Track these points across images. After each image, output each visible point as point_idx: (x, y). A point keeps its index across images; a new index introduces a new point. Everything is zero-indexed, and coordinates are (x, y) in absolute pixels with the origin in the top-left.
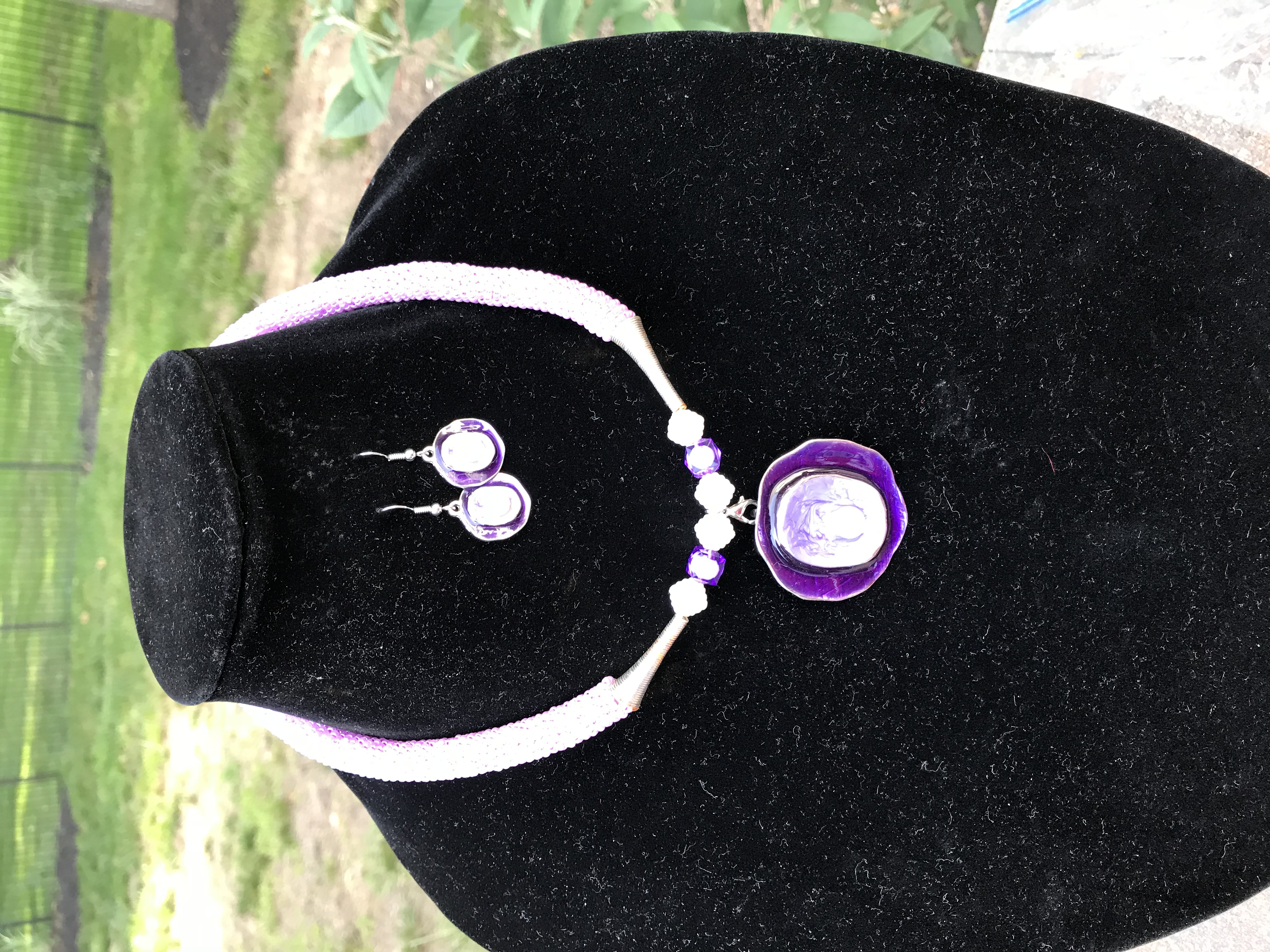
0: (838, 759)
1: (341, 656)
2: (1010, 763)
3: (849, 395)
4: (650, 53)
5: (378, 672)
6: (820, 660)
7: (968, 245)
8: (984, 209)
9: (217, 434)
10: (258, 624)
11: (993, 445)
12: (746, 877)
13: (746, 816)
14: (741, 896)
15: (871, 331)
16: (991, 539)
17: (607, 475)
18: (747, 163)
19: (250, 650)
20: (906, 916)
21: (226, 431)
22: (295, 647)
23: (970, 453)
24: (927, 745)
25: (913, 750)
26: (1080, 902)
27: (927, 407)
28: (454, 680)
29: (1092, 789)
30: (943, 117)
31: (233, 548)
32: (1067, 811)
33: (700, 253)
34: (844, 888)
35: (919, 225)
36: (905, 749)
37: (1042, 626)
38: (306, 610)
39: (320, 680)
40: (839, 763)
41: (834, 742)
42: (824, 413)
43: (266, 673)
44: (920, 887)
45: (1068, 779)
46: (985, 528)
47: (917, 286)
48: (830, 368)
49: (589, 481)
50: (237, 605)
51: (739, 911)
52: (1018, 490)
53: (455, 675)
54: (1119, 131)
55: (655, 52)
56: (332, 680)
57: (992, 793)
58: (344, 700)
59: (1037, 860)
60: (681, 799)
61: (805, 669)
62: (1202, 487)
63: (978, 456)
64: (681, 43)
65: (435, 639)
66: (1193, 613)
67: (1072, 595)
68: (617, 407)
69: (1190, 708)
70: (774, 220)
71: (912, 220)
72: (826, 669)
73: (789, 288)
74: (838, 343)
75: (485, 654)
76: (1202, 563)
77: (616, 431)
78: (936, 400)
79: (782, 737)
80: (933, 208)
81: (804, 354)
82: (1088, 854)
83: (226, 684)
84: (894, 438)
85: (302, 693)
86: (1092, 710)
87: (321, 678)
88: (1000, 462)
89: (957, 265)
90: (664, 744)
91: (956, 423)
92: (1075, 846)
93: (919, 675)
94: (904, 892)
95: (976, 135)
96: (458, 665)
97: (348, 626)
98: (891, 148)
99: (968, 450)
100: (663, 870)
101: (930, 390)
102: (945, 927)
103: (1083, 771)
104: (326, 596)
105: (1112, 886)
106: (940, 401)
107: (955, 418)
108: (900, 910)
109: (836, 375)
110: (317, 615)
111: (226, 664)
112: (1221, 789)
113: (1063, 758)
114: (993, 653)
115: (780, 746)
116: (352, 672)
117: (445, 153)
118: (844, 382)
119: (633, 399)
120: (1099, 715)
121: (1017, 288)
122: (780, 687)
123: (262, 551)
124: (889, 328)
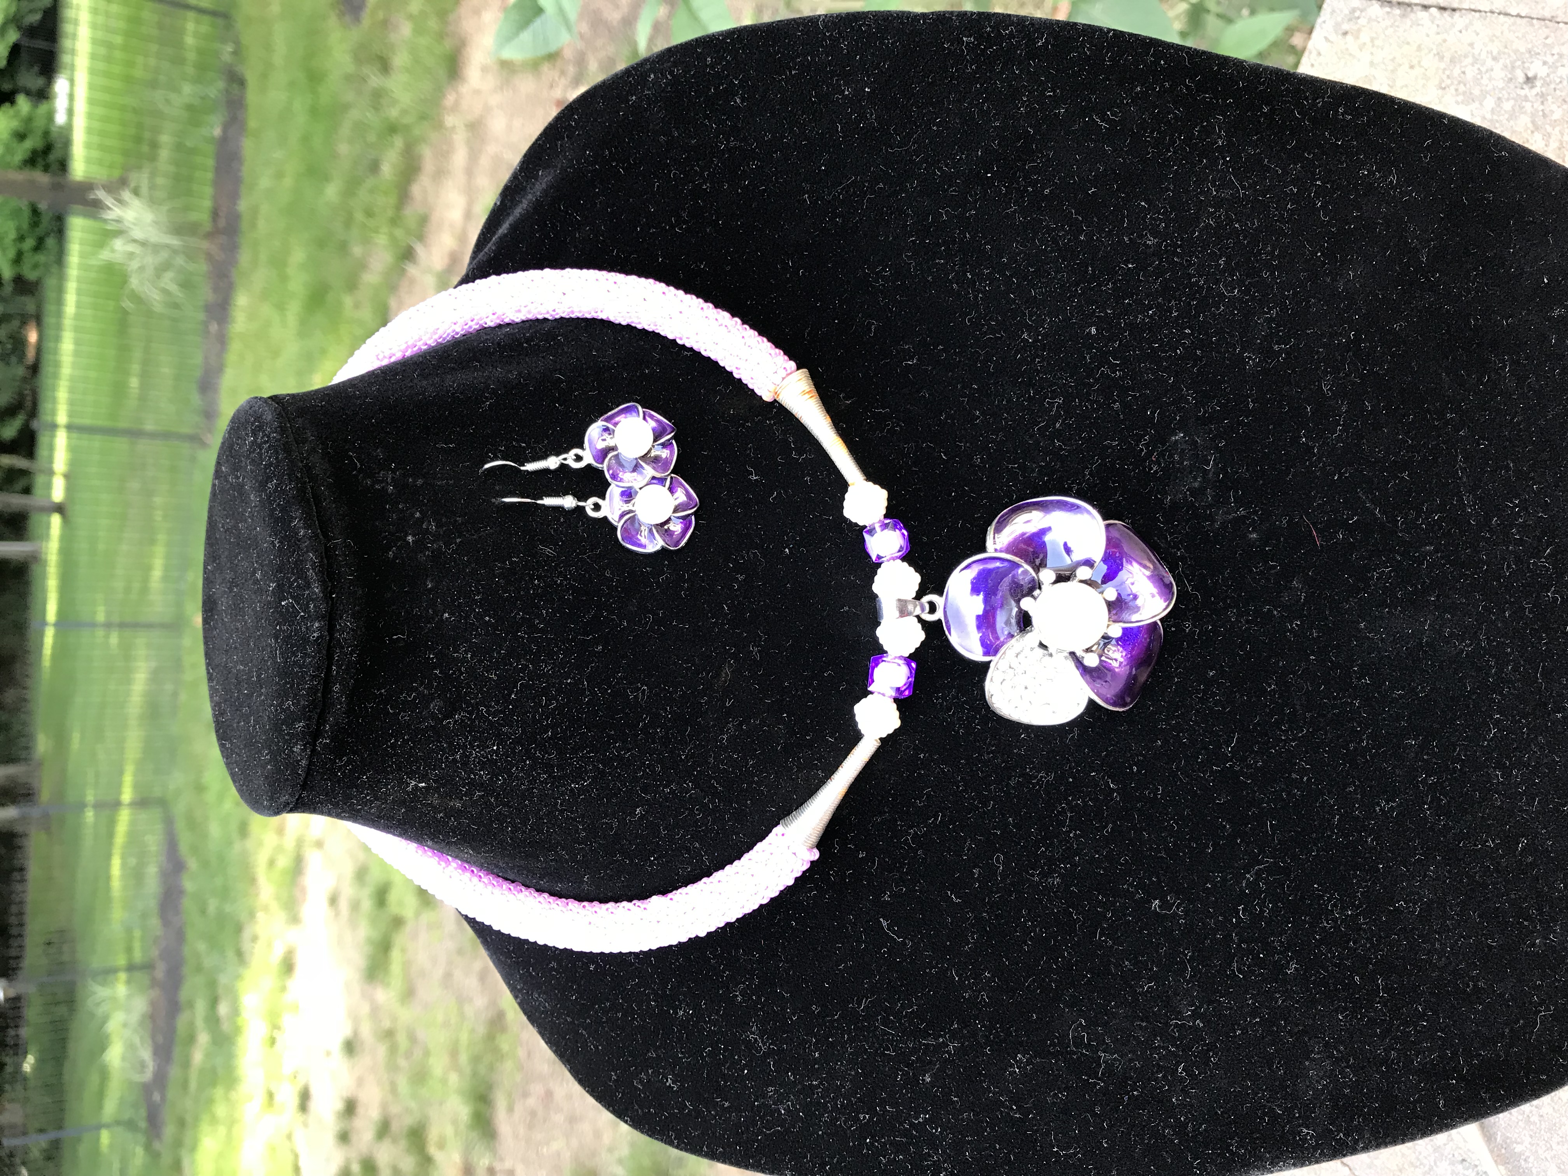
0: (1049, 896)
1: (447, 758)
2: (1262, 905)
3: (1064, 449)
4: (824, 38)
5: (491, 778)
6: (1028, 774)
7: (1210, 266)
8: (1231, 222)
9: (302, 491)
10: (348, 717)
11: (1242, 512)
12: (936, 1039)
13: (937, 964)
14: (930, 1062)
15: (1090, 373)
16: (1238, 627)
17: (768, 547)
18: (940, 169)
19: (338, 748)
20: (1132, 1091)
21: (312, 488)
22: (393, 746)
23: (1213, 521)
24: (1159, 881)
25: (1141, 886)
26: (1351, 1080)
27: (1159, 465)
28: (582, 790)
29: (1367, 939)
30: (1179, 111)
31: (317, 625)
32: (1335, 965)
33: (883, 278)
34: (1055, 1055)
35: (1150, 243)
36: (1131, 885)
37: (1302, 737)
38: (405, 702)
39: (423, 787)
40: (1050, 900)
41: (1044, 875)
42: (1033, 471)
43: (359, 778)
44: (1151, 1054)
45: (1337, 928)
46: (1232, 614)
47: (1148, 316)
48: (1041, 417)
49: (748, 554)
50: (323, 693)
51: (928, 1080)
52: (1274, 567)
53: (582, 784)
54: (1401, 127)
55: (830, 37)
56: (437, 787)
57: (1241, 941)
58: (451, 813)
59: (1297, 1025)
60: (859, 942)
61: (1008, 785)
62: (1509, 567)
63: (1224, 525)
64: (860, 26)
65: (560, 739)
66: (1497, 723)
67: (1341, 699)
68: (781, 464)
69: (1493, 841)
70: (973, 237)
71: (1141, 236)
72: (1034, 785)
73: (991, 319)
74: (1051, 386)
75: (620, 758)
76: (1509, 661)
77: (779, 494)
78: (1171, 456)
79: (980, 867)
80: (1168, 221)
81: (1009, 400)
82: (1362, 1019)
83: (312, 788)
84: (1118, 502)
85: (403, 803)
86: (1367, 841)
87: (423, 784)
88: (1250, 532)
89: (1197, 292)
90: (837, 875)
91: (1196, 485)
92: (1345, 1009)
93: (1149, 793)
94: (1131, 1061)
95: (1220, 132)
96: (586, 772)
97: (456, 721)
98: (1115, 150)
99: (1211, 518)
100: (837, 1028)
101: (1163, 445)
102: (1182, 1105)
103: (1354, 917)
104: (429, 686)
105: (1393, 1060)
106: (1176, 457)
107: (1195, 478)
108: (1126, 1082)
109: (1047, 427)
110: (419, 708)
111: (310, 763)
112: (1533, 945)
113: (1329, 900)
114: (1242, 768)
115: (978, 880)
116: (460, 778)
117: (583, 164)
118: (1058, 434)
119: (801, 455)
120: (1375, 848)
121: (1271, 320)
122: (977, 808)
123: (353, 630)
124: (1113, 368)
